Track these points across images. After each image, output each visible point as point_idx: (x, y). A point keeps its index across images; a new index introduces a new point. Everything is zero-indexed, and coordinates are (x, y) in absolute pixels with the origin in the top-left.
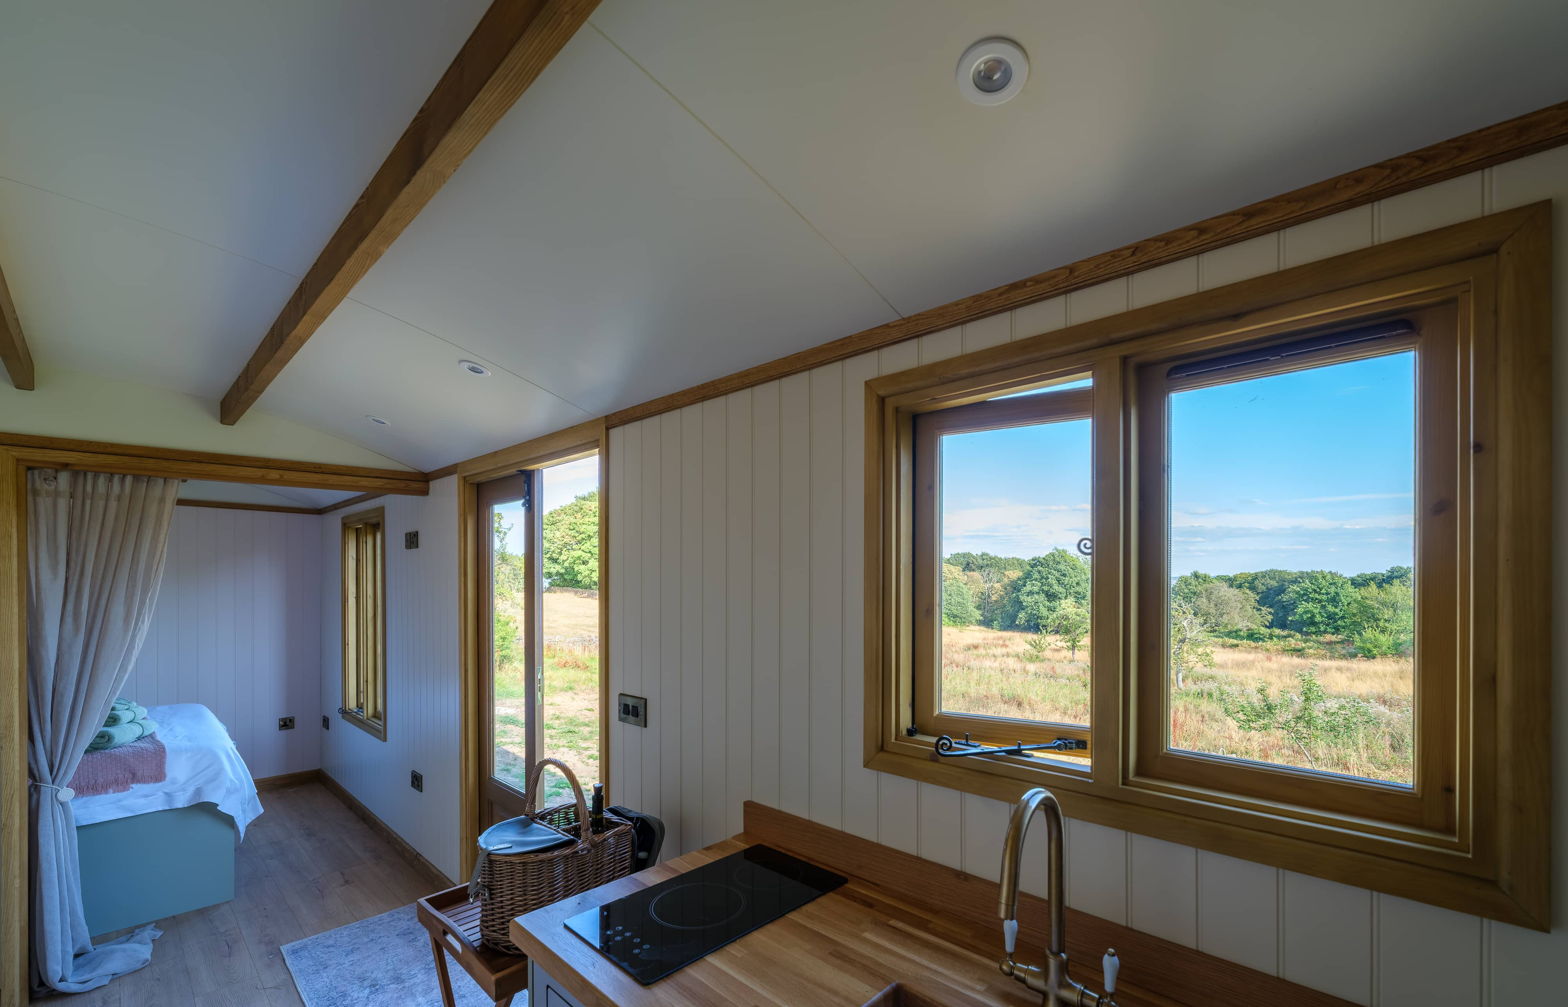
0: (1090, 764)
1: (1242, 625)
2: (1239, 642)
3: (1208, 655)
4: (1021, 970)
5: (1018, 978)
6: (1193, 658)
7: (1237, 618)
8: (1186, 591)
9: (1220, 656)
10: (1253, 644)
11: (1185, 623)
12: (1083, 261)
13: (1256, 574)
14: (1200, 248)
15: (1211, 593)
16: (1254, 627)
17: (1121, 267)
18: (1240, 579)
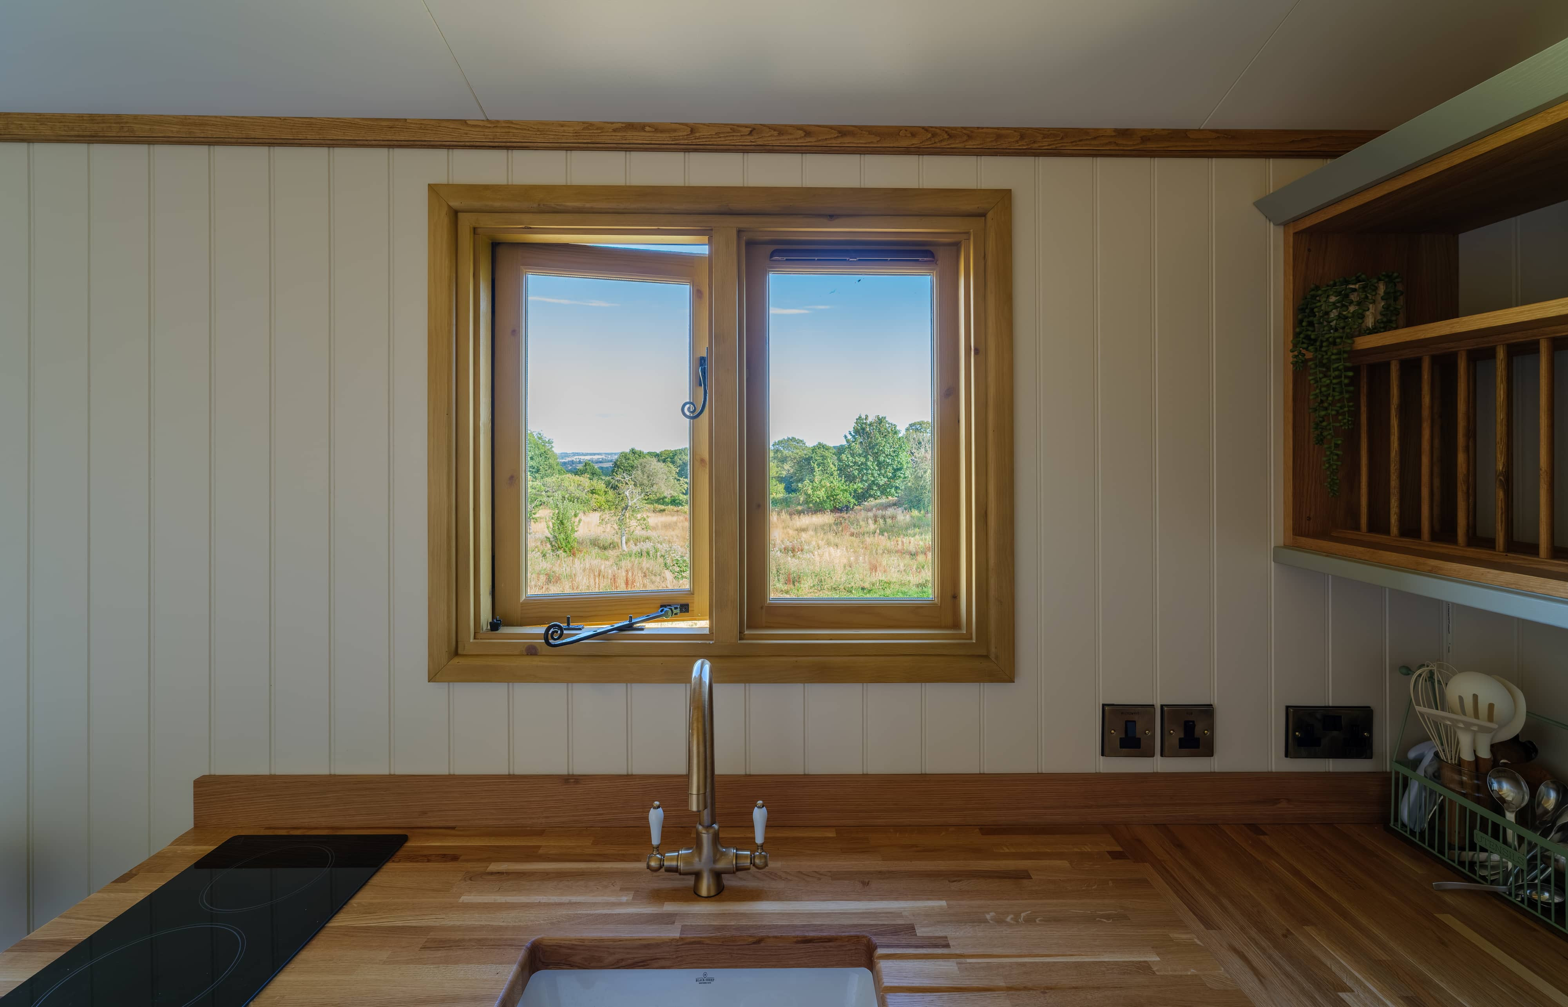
0: (708, 626)
1: (667, 493)
2: (665, 507)
3: (645, 520)
4: (671, 859)
5: (670, 870)
6: (633, 523)
7: (663, 488)
8: (626, 465)
9: (654, 520)
10: (676, 509)
11: (627, 493)
12: (704, 124)
13: (675, 451)
14: (806, 148)
15: (645, 467)
16: (675, 494)
17: (739, 142)
18: (664, 455)
